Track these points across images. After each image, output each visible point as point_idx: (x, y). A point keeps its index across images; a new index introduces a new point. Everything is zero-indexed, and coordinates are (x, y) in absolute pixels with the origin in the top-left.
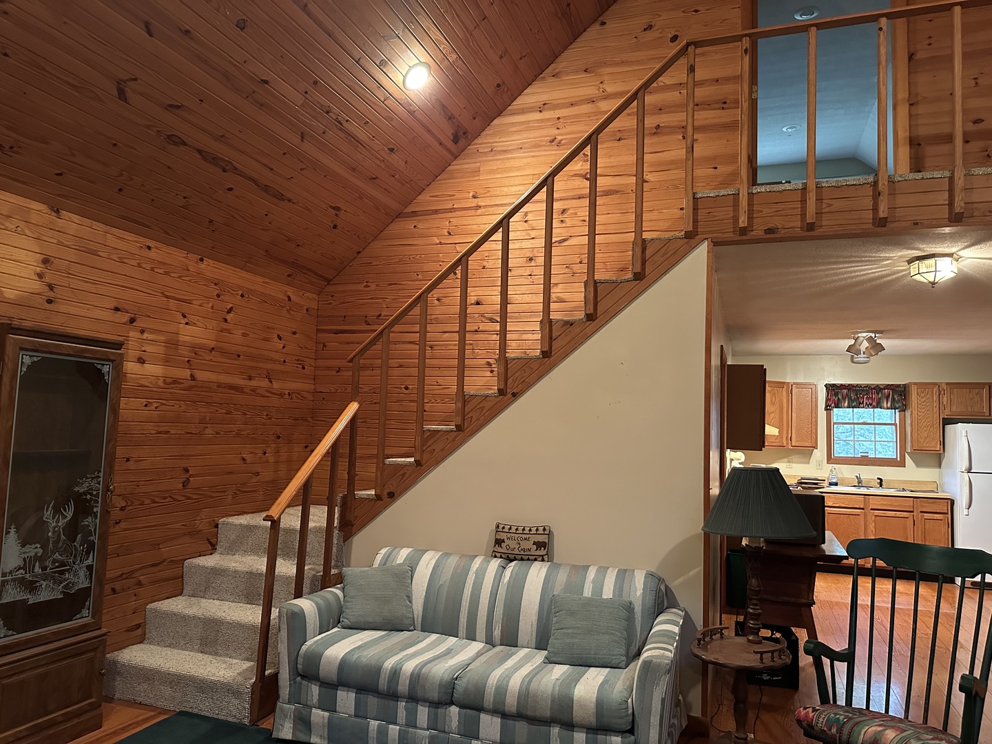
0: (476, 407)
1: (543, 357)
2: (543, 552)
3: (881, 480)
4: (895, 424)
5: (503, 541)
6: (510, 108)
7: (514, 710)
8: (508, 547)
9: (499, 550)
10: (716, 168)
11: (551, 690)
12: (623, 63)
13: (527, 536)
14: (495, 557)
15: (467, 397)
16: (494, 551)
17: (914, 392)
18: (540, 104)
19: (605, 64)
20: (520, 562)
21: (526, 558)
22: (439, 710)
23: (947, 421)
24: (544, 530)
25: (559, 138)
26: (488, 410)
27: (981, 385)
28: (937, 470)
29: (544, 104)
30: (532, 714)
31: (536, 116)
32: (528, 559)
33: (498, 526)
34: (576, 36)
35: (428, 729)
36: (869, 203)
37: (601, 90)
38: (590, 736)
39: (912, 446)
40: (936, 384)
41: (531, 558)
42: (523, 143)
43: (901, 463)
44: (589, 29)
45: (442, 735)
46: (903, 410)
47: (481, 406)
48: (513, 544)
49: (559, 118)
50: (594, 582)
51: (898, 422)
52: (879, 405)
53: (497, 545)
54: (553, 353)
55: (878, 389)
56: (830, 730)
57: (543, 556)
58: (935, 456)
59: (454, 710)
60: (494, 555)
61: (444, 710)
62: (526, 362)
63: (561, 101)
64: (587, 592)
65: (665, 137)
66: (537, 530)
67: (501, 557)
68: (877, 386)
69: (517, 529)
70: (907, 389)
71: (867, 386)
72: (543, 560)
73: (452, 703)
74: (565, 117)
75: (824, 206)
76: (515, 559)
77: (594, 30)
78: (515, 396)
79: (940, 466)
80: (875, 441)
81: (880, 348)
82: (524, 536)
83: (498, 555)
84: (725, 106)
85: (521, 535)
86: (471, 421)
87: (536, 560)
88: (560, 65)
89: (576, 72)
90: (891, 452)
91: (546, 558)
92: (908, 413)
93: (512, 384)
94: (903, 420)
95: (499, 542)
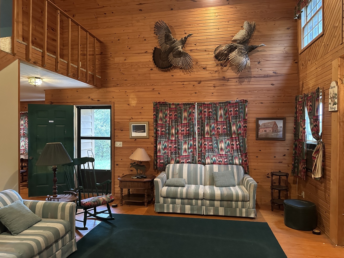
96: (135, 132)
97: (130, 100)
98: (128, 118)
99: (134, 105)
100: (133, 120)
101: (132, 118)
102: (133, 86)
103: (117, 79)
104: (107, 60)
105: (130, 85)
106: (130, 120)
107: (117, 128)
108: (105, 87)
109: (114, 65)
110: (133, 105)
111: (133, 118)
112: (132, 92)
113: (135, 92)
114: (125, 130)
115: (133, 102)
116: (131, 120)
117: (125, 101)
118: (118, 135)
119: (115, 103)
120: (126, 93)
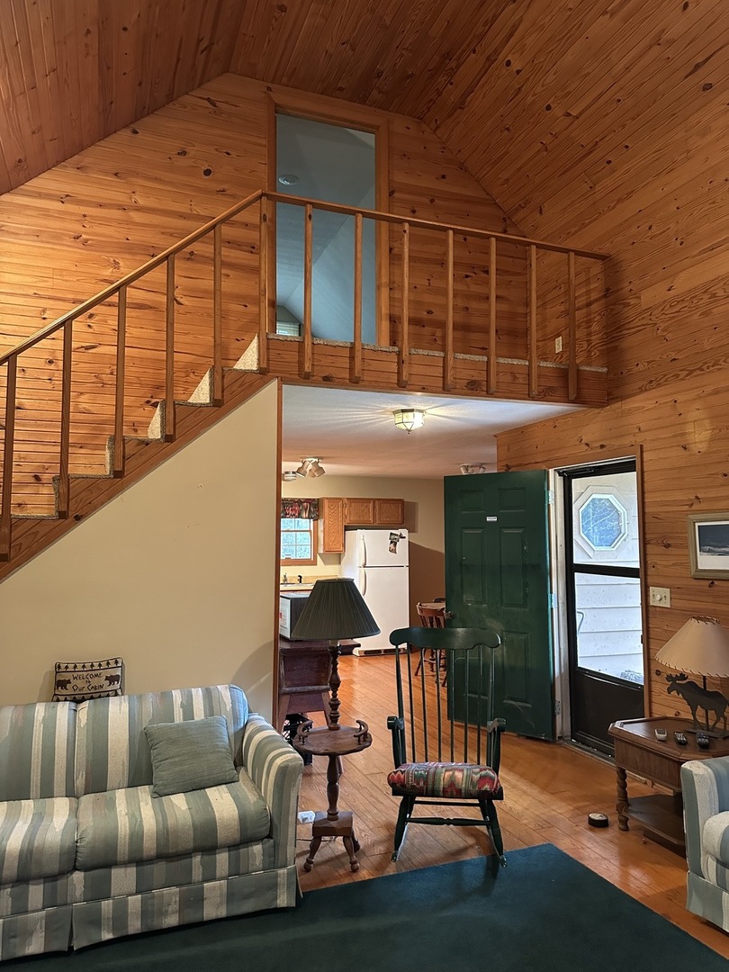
0: (26, 532)
1: (115, 477)
2: (117, 686)
3: (301, 577)
4: (310, 531)
5: (69, 682)
6: (22, 187)
7: (153, 853)
8: (75, 688)
9: (64, 692)
10: (246, 306)
11: (190, 820)
12: (156, 179)
13: (96, 672)
14: (58, 700)
15: (14, 521)
16: (55, 695)
17: (326, 503)
18: (63, 194)
19: (137, 174)
20: (92, 701)
21: (98, 695)
22: (58, 882)
23: (347, 528)
24: (116, 662)
25: (84, 236)
26: (44, 535)
27: (368, 500)
28: (337, 566)
29: (67, 196)
30: (174, 851)
31: (57, 205)
32: (100, 697)
33: (59, 667)
34: (106, 134)
35: (43, 909)
36: (394, 367)
37: (133, 200)
38: (232, 852)
39: (324, 548)
40: (340, 499)
41: (102, 695)
42: (41, 231)
43: (314, 563)
44: (119, 132)
45: (63, 908)
46: (316, 520)
47: (34, 530)
48: (80, 683)
49: (85, 216)
50: (182, 706)
51: (312, 529)
52: (299, 516)
53: (60, 688)
54: (126, 474)
55: (300, 502)
56: (418, 784)
57: (116, 690)
58: (336, 555)
59: (78, 877)
60: (55, 698)
61: (65, 881)
62: (92, 483)
63: (88, 199)
64: (178, 717)
65: (199, 265)
66: (108, 664)
67: (66, 700)
68: (299, 500)
69: (84, 667)
70: (320, 502)
71: (292, 500)
72: (116, 695)
73: (75, 869)
74: (90, 216)
75: (366, 364)
76: (83, 700)
77: (125, 134)
78: (78, 519)
79: (340, 563)
80: (296, 545)
81: (321, 470)
82: (93, 673)
83: (63, 698)
84: (254, 250)
85: (90, 673)
86: (20, 549)
87: (108, 696)
88: (86, 158)
89: (106, 173)
90: (308, 555)
91: (119, 692)
92: (321, 522)
93: (76, 506)
94: (316, 527)
95: (61, 684)
96: (709, 551)
97: (690, 428)
98: (686, 500)
99: (702, 447)
100: (703, 506)
101: (697, 497)
102: (696, 376)
103: (649, 362)
104: (622, 306)
105: (687, 376)
106: (692, 505)
107: (652, 536)
108: (617, 398)
109: (640, 318)
110: (700, 446)
111: (699, 496)
112: (695, 399)
113: (704, 397)
114: (676, 546)
115: (698, 438)
116: (694, 507)
117: (675, 436)
118: (656, 563)
119: (644, 450)
120: (677, 404)
